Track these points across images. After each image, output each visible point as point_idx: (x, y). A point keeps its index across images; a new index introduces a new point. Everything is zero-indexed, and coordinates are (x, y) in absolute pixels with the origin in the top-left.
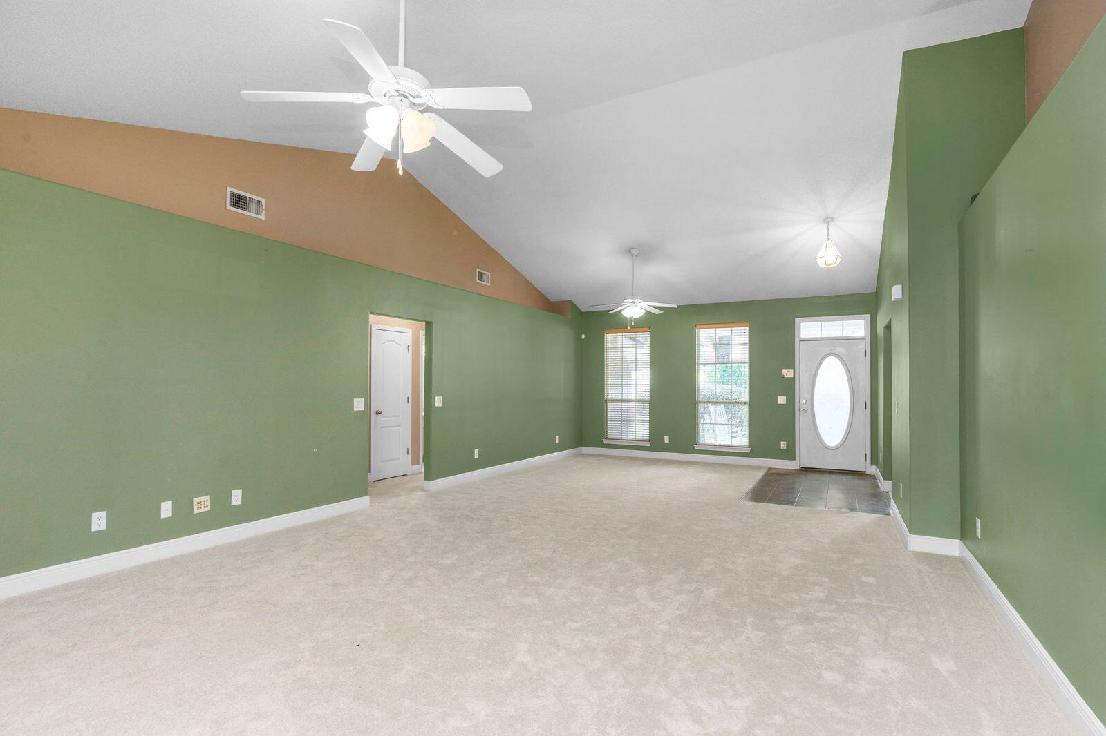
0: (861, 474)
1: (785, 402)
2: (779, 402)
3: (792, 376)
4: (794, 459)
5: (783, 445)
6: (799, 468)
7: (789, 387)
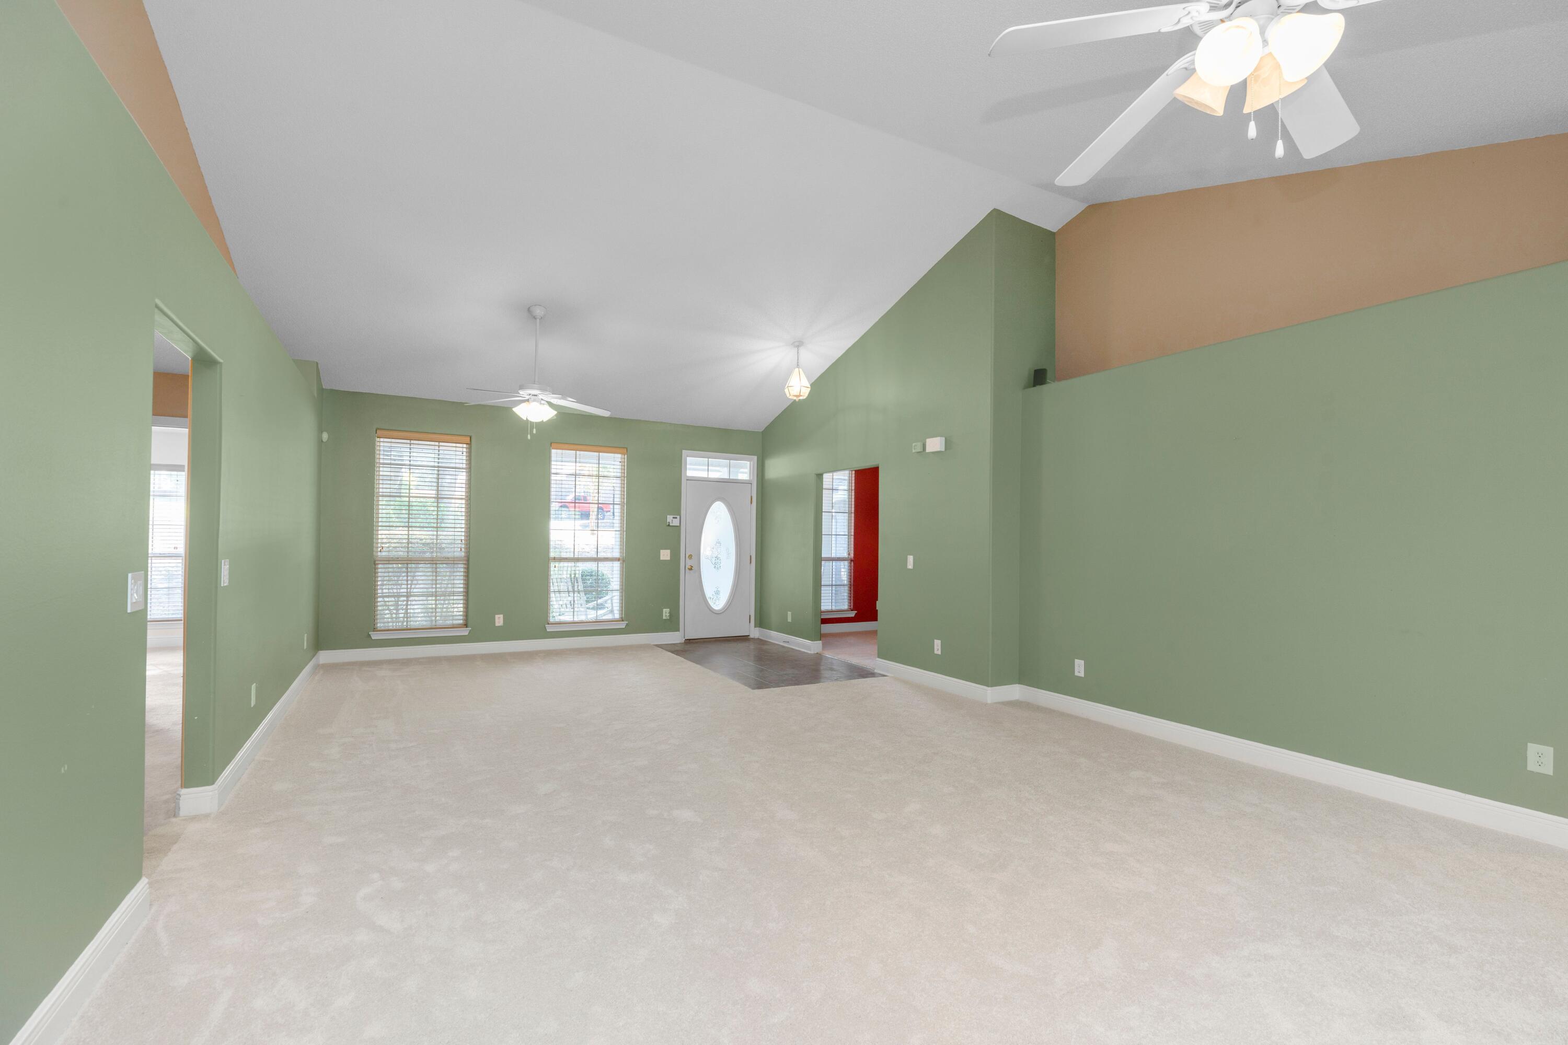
0: (744, 639)
1: (668, 558)
2: (662, 558)
3: (679, 525)
4: (678, 630)
5: (666, 613)
6: (683, 640)
7: (673, 538)
